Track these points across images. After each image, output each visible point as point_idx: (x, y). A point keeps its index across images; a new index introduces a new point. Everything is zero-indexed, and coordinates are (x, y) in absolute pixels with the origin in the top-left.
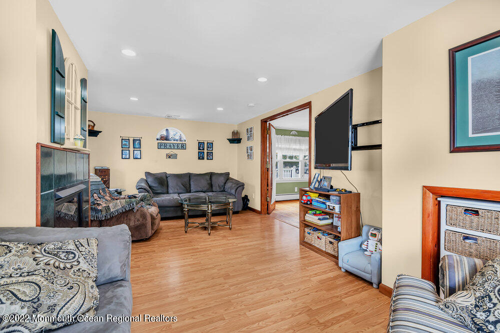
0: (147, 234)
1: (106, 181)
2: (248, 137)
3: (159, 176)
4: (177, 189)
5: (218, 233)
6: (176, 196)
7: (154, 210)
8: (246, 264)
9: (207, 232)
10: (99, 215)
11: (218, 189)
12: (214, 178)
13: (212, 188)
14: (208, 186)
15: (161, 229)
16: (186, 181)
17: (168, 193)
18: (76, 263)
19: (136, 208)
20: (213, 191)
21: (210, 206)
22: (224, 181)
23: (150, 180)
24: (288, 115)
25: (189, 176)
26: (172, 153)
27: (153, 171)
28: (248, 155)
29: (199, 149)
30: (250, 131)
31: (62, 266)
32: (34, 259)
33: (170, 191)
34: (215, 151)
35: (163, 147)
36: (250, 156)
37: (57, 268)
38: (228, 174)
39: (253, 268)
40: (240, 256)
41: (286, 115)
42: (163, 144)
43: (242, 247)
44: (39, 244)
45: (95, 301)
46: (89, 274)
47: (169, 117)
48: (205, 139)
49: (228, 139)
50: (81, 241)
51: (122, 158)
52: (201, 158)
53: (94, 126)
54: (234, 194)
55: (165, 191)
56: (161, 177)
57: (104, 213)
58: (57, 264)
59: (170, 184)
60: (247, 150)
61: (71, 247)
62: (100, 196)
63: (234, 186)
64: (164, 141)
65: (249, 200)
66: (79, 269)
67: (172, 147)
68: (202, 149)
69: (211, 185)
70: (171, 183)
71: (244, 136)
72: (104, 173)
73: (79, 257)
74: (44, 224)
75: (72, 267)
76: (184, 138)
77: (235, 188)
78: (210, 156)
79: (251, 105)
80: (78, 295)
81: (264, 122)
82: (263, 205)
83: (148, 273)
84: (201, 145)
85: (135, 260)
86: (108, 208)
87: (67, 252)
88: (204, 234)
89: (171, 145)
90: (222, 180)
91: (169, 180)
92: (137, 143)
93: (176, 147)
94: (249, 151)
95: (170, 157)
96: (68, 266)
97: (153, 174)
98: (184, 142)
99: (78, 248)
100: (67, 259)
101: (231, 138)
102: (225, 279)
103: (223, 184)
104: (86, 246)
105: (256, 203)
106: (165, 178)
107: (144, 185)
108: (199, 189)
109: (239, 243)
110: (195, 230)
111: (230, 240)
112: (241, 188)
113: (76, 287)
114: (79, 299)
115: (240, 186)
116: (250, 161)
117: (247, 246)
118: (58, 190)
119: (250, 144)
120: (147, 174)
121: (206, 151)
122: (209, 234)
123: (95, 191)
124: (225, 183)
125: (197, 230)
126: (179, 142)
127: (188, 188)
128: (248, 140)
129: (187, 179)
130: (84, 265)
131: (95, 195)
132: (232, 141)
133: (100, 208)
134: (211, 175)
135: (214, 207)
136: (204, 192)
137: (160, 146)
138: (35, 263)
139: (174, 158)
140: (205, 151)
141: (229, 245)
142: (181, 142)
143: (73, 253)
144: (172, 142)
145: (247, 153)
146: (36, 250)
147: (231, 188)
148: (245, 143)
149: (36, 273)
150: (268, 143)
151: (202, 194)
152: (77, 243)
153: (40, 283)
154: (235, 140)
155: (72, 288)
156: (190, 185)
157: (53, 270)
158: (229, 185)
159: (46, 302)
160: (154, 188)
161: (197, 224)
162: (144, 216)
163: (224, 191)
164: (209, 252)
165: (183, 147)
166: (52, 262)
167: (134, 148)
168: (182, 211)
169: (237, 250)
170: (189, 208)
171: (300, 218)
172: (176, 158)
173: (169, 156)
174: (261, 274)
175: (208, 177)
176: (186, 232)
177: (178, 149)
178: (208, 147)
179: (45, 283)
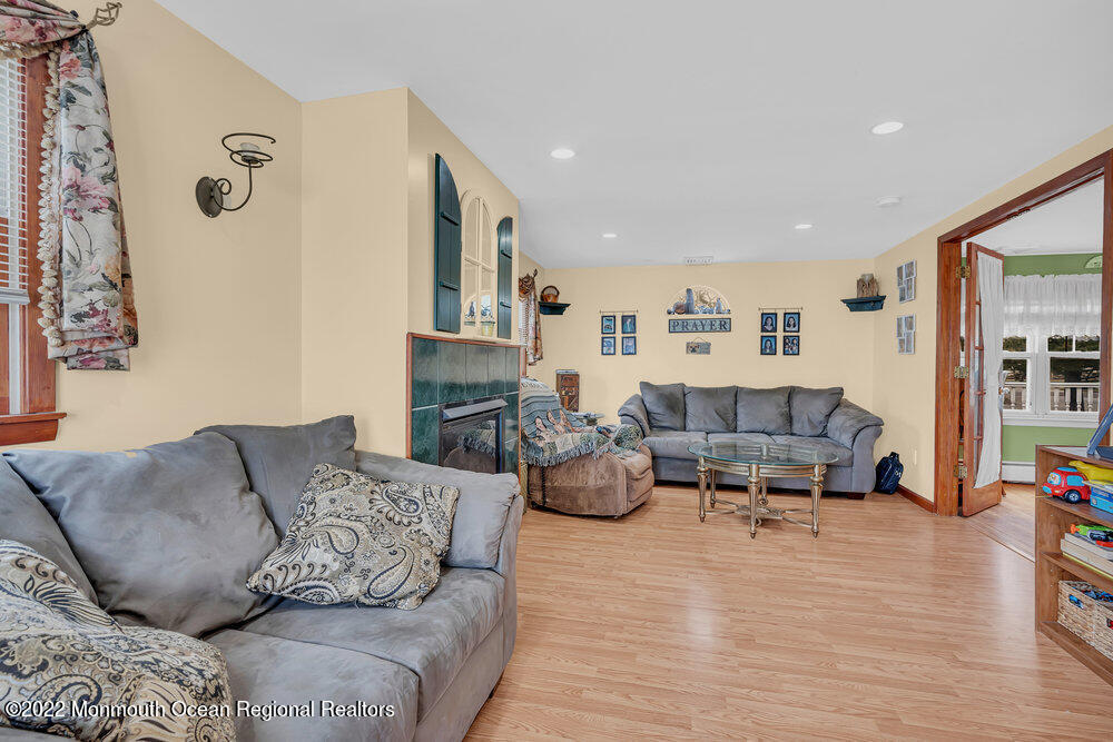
0: (616, 506)
1: (573, 397)
2: (902, 290)
3: (667, 392)
4: (705, 422)
5: (778, 537)
6: (698, 438)
7: (638, 460)
8: (814, 628)
9: (747, 528)
10: (540, 457)
11: (808, 430)
12: (796, 402)
13: (791, 426)
14: (780, 421)
15: (656, 504)
16: (728, 404)
17: (684, 429)
18: (416, 520)
19: (598, 453)
20: (792, 434)
21: (754, 466)
22: (825, 411)
23: (650, 400)
24: (1027, 209)
25: (735, 393)
26: (701, 341)
27: (656, 381)
28: (901, 342)
29: (763, 330)
30: (906, 274)
31: (397, 519)
32: (371, 502)
33: (690, 425)
34: (806, 334)
35: (679, 328)
36: (906, 345)
37: (390, 519)
38: (840, 391)
39: (829, 646)
40: (808, 605)
41: (1021, 211)
42: (680, 322)
43: (821, 584)
44: (383, 482)
45: (422, 586)
46: (432, 542)
47: (690, 263)
48: (780, 305)
49: (843, 301)
50: (434, 488)
51: (603, 354)
52: (767, 348)
53: (557, 296)
54: (849, 444)
55: (679, 424)
56: (672, 394)
57: (547, 454)
58: (391, 514)
59: (691, 409)
60: (899, 326)
61: (417, 494)
62: (547, 423)
63: (848, 424)
64: (683, 316)
65: (900, 467)
66: (419, 530)
67: (700, 328)
68: (769, 328)
69: (790, 419)
70: (693, 407)
71: (889, 289)
72: (569, 383)
73: (422, 512)
74: (419, 456)
75: (410, 524)
76: (725, 305)
77: (854, 430)
78: (792, 346)
79: (887, 201)
80: (400, 567)
81: (950, 243)
82: (944, 487)
83: (593, 581)
84: (768, 320)
85: (583, 552)
86: (553, 446)
87: (410, 500)
88: (741, 533)
89: (698, 323)
90: (819, 408)
91: (689, 399)
92: (630, 321)
93: (707, 328)
94: (904, 329)
95: (694, 351)
96: (405, 521)
97: (657, 387)
98: (726, 316)
99: (425, 497)
100: (407, 511)
101: (855, 297)
102: (738, 646)
103: (822, 418)
104: (437, 497)
105: (920, 476)
106: (680, 396)
107: (634, 409)
108: (758, 426)
109: (820, 575)
110: (726, 518)
111: (801, 560)
112: (869, 431)
113: (400, 555)
114: (400, 571)
115: (872, 426)
116: (905, 356)
117: (840, 587)
118: (448, 407)
119: (906, 309)
120: (645, 386)
121: (780, 334)
122: (753, 535)
123: (539, 414)
124: (829, 416)
125: (732, 520)
126: (715, 316)
127: (730, 422)
128: (902, 299)
129: (729, 401)
130: (426, 527)
131: (538, 420)
132: (856, 305)
133: (541, 444)
134: (791, 393)
135: (766, 472)
136: (769, 434)
137: (674, 327)
138: (369, 506)
139: (704, 353)
140: (780, 332)
141: (792, 572)
142: (719, 316)
143: (416, 504)
144: (701, 316)
145: (899, 334)
146: (377, 489)
147: (842, 429)
148: (893, 309)
149: (363, 519)
150: (963, 302)
151: (762, 439)
152: (427, 490)
153: (360, 534)
154: (867, 300)
155: (395, 553)
156: (736, 414)
157: (384, 521)
158: (838, 420)
159: (361, 563)
160: (655, 416)
161: (733, 507)
162: (612, 470)
163: (826, 436)
164: (733, 574)
165: (725, 326)
166: (385, 510)
167: (623, 333)
168: (694, 470)
169: (807, 588)
170: (710, 466)
171: (1039, 542)
172: (708, 353)
173: (693, 349)
174: (841, 667)
175: (783, 399)
176: (703, 520)
177: (712, 330)
178: (787, 325)
179: (366, 536)
